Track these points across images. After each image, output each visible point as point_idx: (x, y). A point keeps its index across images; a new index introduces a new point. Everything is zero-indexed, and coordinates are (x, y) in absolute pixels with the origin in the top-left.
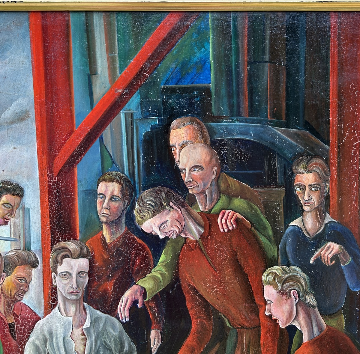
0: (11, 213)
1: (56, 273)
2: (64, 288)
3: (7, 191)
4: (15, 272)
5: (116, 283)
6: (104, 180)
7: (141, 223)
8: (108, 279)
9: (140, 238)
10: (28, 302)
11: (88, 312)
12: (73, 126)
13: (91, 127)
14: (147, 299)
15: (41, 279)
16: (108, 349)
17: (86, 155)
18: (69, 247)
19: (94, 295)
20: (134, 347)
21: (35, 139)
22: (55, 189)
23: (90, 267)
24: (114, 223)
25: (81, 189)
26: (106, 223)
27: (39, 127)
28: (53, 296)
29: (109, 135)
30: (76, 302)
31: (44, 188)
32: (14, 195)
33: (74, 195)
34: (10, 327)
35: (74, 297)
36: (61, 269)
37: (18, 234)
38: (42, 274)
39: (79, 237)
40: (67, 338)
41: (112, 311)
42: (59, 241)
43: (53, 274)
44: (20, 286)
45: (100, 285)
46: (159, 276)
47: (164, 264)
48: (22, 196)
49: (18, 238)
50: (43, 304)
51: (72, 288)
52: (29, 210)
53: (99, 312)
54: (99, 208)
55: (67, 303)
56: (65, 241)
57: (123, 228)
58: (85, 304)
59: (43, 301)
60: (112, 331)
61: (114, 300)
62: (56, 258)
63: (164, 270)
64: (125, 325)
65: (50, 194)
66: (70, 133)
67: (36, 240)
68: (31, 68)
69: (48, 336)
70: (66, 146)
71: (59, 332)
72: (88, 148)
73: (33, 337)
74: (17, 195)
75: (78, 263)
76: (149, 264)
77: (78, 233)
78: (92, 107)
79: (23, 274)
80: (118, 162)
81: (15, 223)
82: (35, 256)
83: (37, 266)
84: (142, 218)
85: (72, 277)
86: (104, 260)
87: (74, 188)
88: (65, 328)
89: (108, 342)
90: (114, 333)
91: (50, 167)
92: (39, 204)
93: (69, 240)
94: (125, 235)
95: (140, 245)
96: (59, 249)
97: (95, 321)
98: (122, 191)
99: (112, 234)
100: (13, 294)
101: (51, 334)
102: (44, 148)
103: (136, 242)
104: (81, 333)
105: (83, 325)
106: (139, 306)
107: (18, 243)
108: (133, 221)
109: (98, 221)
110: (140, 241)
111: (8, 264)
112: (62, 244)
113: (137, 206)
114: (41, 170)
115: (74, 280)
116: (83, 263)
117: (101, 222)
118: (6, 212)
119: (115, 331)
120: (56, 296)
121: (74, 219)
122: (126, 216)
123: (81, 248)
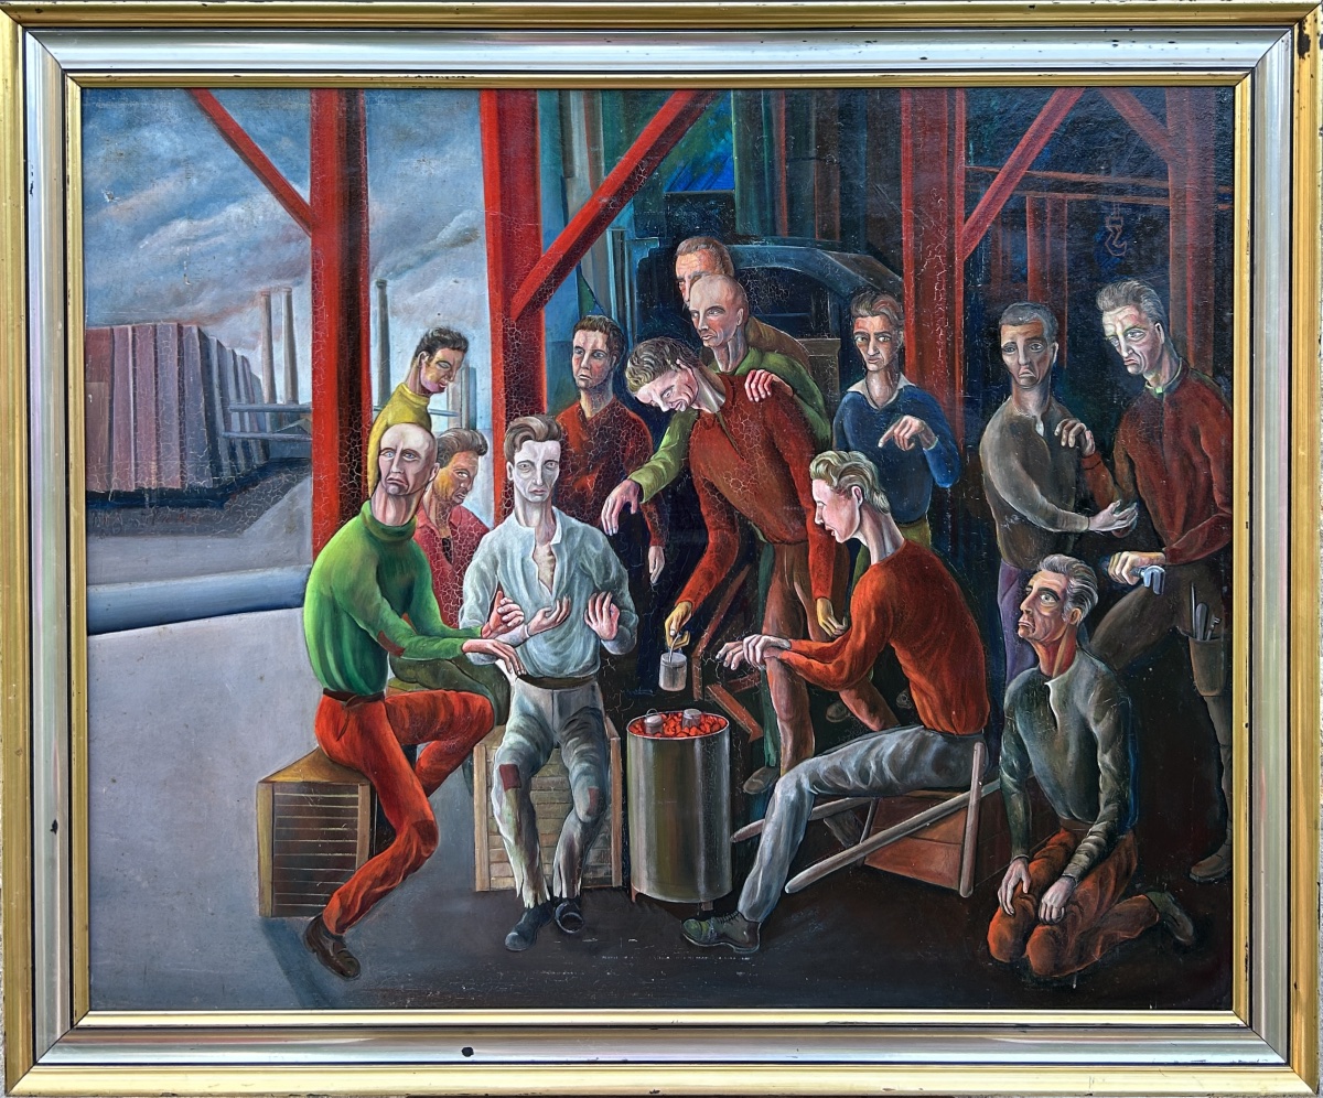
0: (449, 376)
1: (513, 463)
2: (523, 486)
3: (444, 343)
4: (453, 461)
5: (599, 477)
6: (583, 328)
7: (636, 390)
8: (587, 472)
9: (634, 411)
10: (472, 505)
11: (558, 520)
12: (538, 250)
13: (565, 251)
14: (644, 501)
15: (491, 471)
16: (587, 576)
17: (557, 291)
18: (532, 424)
19: (567, 494)
20: (625, 572)
21: (486, 269)
22: (513, 340)
23: (562, 454)
24: (596, 390)
25: (550, 340)
26: (585, 389)
27: (492, 251)
28: (507, 497)
29: (590, 264)
30: (541, 505)
31: (497, 339)
32: (453, 349)
33: (540, 349)
34: (444, 543)
35: (538, 498)
36: (519, 457)
37: (458, 406)
38: (491, 464)
39: (546, 409)
40: (526, 560)
41: (593, 519)
42: (517, 416)
43: (509, 463)
44: (461, 482)
45: (576, 480)
46: (661, 466)
47: (668, 448)
48: (465, 351)
49: (458, 411)
50: (493, 509)
51: (535, 484)
52: (475, 370)
53: (573, 520)
54: (575, 368)
55: (527, 507)
56: (526, 415)
57: (610, 397)
58: (554, 508)
59: (493, 504)
60: (593, 549)
61: (596, 503)
62: (513, 440)
63: (668, 459)
64: (612, 540)
65: (505, 346)
66: (535, 261)
67: (484, 415)
68: (482, 168)
69: (499, 557)
70: (530, 278)
71: (516, 551)
72: (560, 282)
73: (477, 558)
74: (458, 349)
75: (544, 448)
76: (647, 449)
77: (545, 405)
78: (566, 223)
79: (464, 465)
80: (602, 302)
81: (454, 390)
82: (483, 438)
83: (485, 453)
84: (636, 382)
85: (535, 468)
86: (582, 442)
87: (540, 339)
88: (524, 544)
89: (587, 565)
90: (595, 551)
91: (506, 309)
92: (490, 362)
93: (532, 414)
94: (612, 406)
95: (634, 421)
96: (518, 427)
97: (568, 534)
98: (608, 343)
99: (593, 404)
100: (450, 494)
101: (503, 553)
102: (498, 282)
103: (629, 417)
104: (548, 551)
105: (550, 540)
106: (633, 511)
107: (458, 418)
108: (625, 386)
109: (573, 386)
110: (633, 415)
111: (444, 450)
112: (521, 420)
113: (629, 365)
114: (492, 314)
115: (539, 473)
116: (552, 448)
117: (578, 388)
118: (442, 374)
119: (597, 549)
120: (512, 496)
121: (540, 384)
122: (614, 378)
123: (549, 426)
